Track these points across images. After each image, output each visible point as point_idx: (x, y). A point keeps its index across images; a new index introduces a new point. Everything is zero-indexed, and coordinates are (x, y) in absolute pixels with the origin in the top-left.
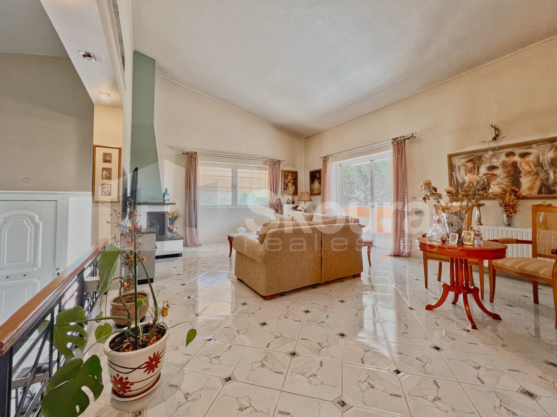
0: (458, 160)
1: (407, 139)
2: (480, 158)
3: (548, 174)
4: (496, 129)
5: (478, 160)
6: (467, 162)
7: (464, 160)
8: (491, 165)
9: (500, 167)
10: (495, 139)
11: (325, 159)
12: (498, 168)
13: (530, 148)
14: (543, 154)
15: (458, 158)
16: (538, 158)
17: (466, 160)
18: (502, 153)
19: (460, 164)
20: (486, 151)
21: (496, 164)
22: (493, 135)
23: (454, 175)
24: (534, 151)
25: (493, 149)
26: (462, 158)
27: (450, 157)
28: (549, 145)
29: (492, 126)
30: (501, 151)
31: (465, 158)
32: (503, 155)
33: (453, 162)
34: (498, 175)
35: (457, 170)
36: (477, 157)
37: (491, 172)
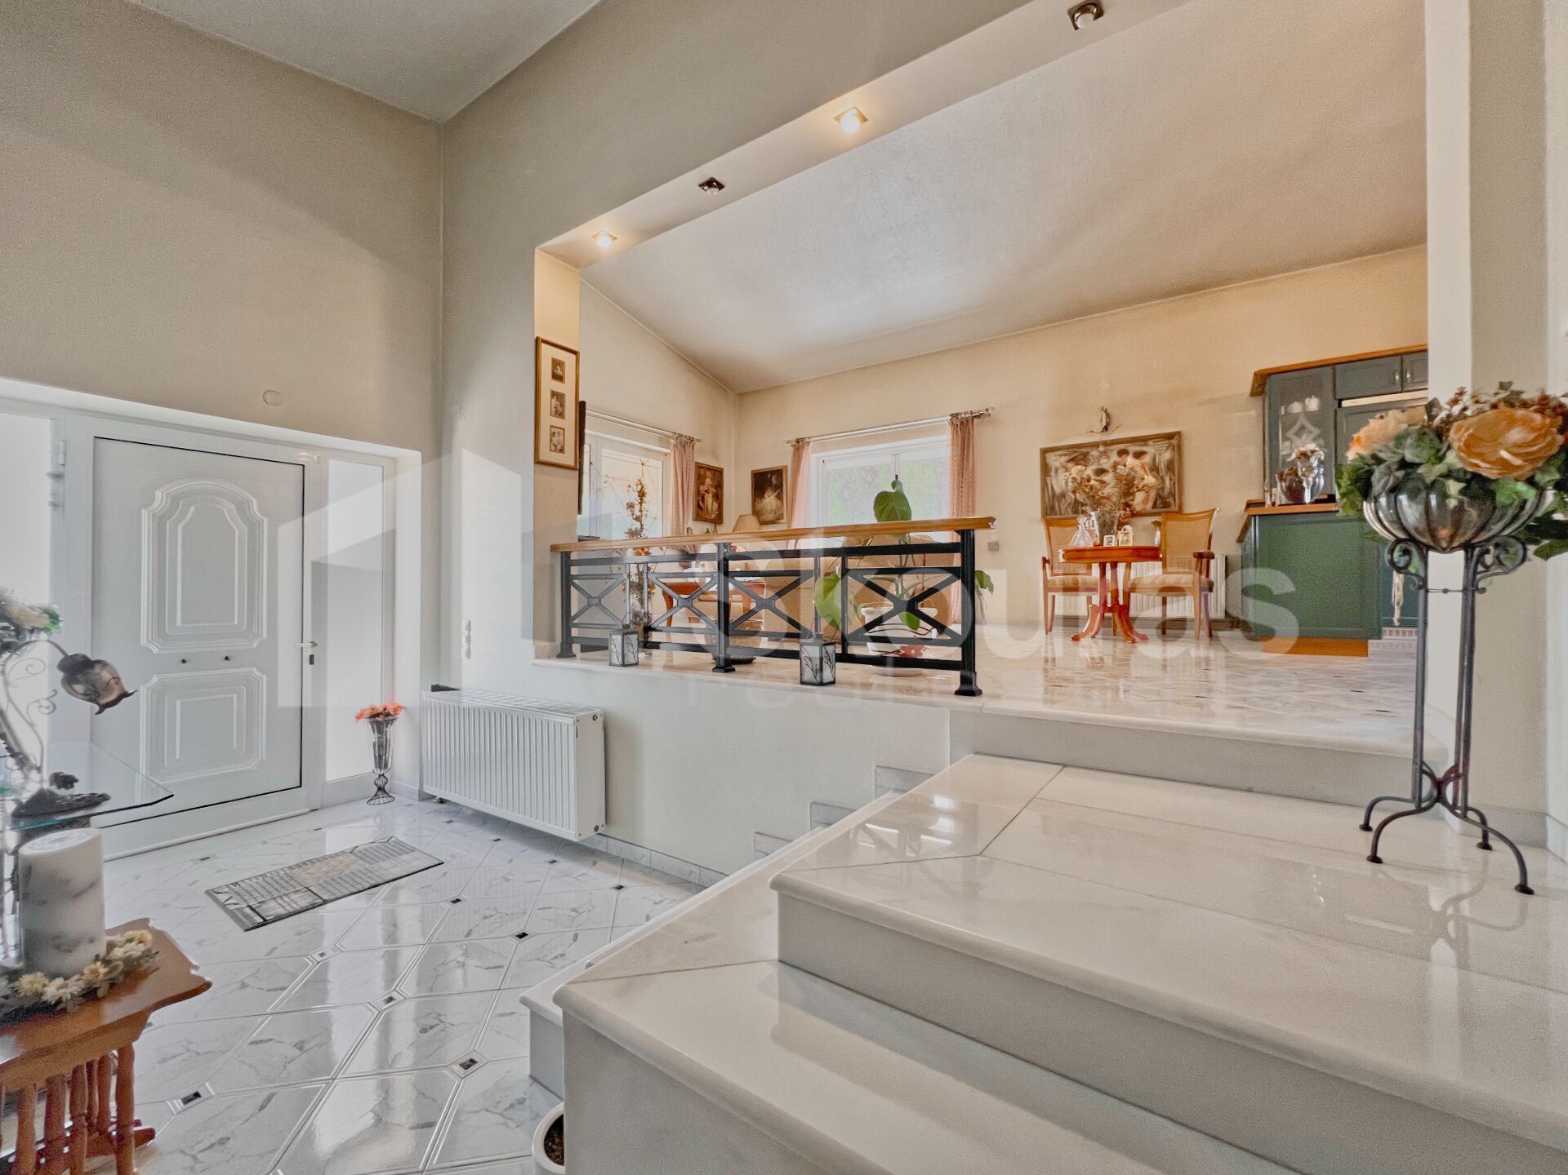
0: (1055, 458)
1: (976, 417)
2: (1086, 455)
3: (1163, 482)
4: (1108, 415)
5: (1082, 459)
6: (1068, 461)
7: (1064, 459)
8: (1099, 467)
9: (1111, 471)
10: (1106, 428)
11: (799, 445)
12: (1108, 472)
13: (1146, 445)
14: (1160, 455)
15: (1055, 455)
16: (1154, 459)
17: (1067, 458)
18: (1113, 450)
19: (1057, 464)
20: (1095, 445)
21: (1105, 466)
22: (1104, 424)
23: (1049, 482)
24: (1150, 449)
25: (1106, 444)
26: (1061, 455)
27: (1045, 452)
28: (1165, 443)
29: (1102, 408)
30: (1112, 448)
31: (1065, 455)
32: (1115, 453)
33: (1048, 460)
34: (1107, 481)
35: (1053, 473)
36: (1082, 454)
37: (1098, 478)
